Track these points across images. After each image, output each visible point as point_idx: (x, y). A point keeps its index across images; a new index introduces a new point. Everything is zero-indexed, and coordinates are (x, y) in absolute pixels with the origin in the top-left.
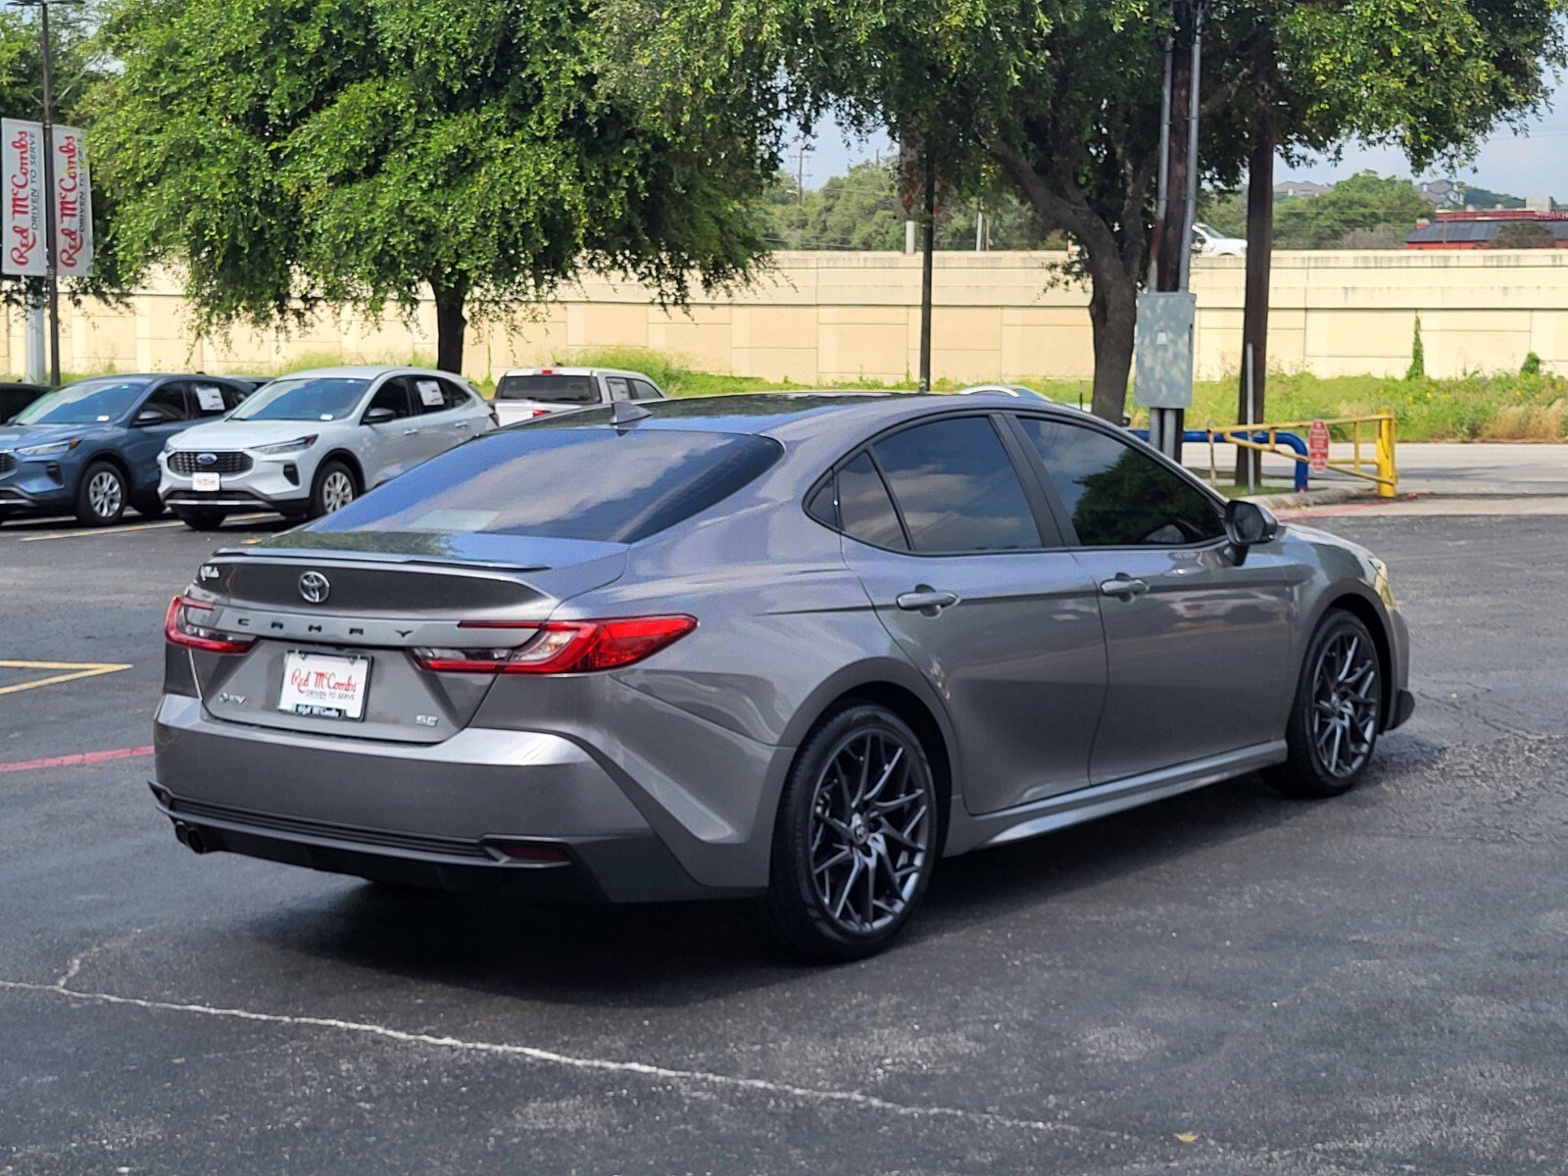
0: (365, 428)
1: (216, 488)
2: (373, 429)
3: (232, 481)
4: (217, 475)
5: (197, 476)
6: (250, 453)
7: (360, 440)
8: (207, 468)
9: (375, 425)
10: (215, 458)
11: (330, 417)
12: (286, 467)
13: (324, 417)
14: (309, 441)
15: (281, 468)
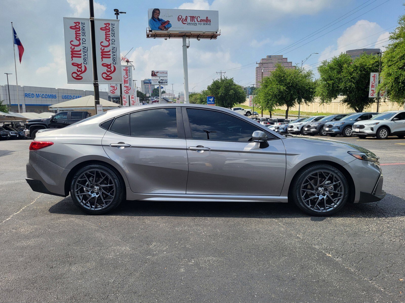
0: (392, 122)
1: (359, 131)
2: (395, 122)
3: (361, 130)
4: (359, 129)
5: (356, 129)
6: (365, 125)
7: (391, 124)
8: (358, 128)
9: (395, 121)
10: (359, 126)
11: (385, 119)
12: (371, 128)
13: (384, 119)
14: (377, 123)
15: (370, 128)
